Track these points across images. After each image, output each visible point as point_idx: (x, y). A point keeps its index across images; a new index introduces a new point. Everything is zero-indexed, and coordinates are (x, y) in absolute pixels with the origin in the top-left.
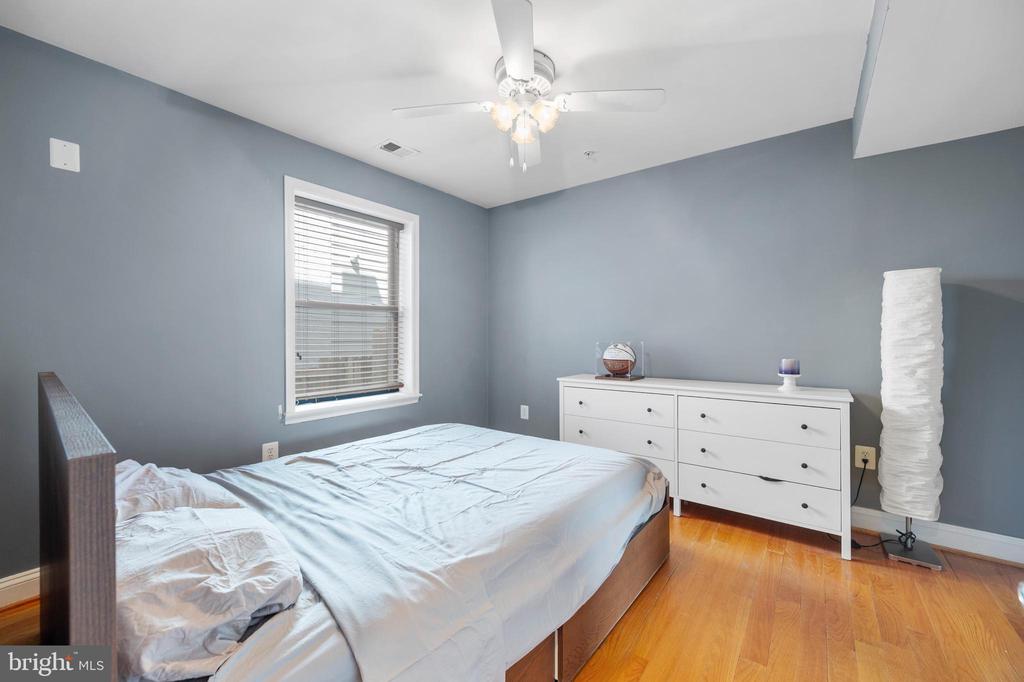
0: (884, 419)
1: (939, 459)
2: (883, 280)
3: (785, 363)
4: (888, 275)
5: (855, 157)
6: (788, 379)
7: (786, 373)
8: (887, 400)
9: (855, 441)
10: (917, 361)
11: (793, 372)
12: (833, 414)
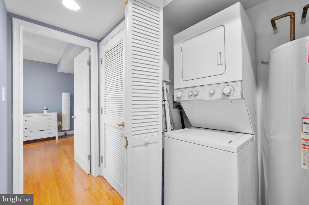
0: (62, 116)
1: (70, 121)
2: (62, 94)
3: (45, 108)
4: (63, 93)
5: (58, 71)
6: (45, 111)
7: (45, 110)
8: (63, 113)
9: (58, 121)
10: (67, 106)
11: (46, 110)
12: (55, 116)
